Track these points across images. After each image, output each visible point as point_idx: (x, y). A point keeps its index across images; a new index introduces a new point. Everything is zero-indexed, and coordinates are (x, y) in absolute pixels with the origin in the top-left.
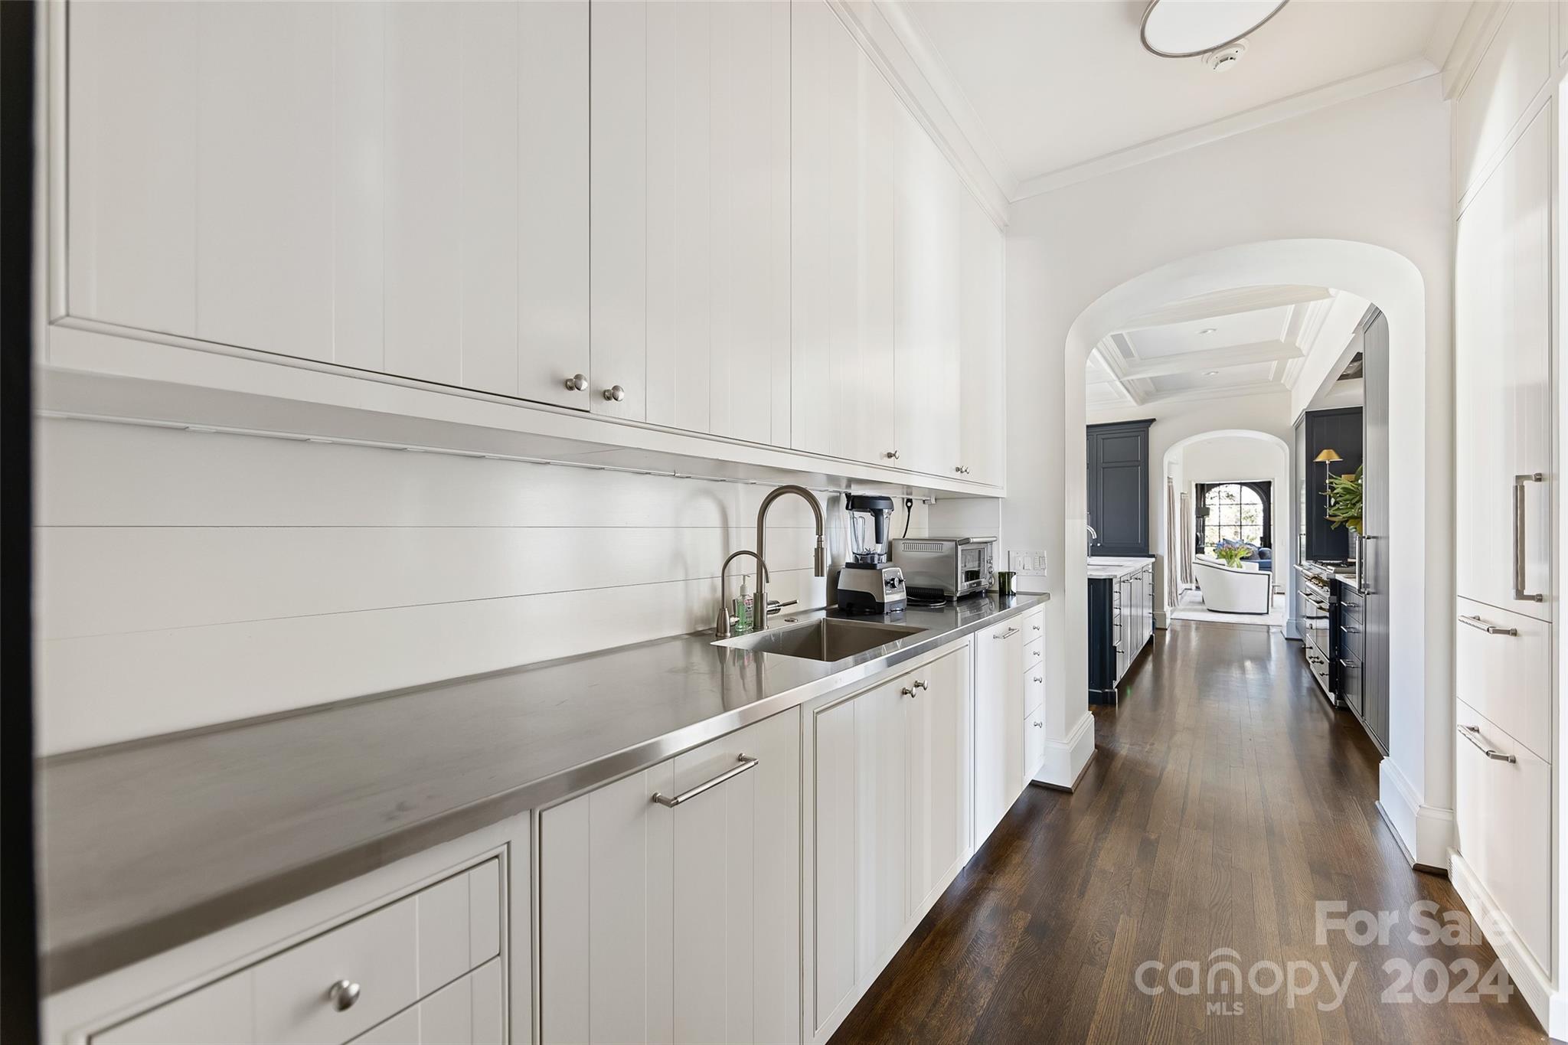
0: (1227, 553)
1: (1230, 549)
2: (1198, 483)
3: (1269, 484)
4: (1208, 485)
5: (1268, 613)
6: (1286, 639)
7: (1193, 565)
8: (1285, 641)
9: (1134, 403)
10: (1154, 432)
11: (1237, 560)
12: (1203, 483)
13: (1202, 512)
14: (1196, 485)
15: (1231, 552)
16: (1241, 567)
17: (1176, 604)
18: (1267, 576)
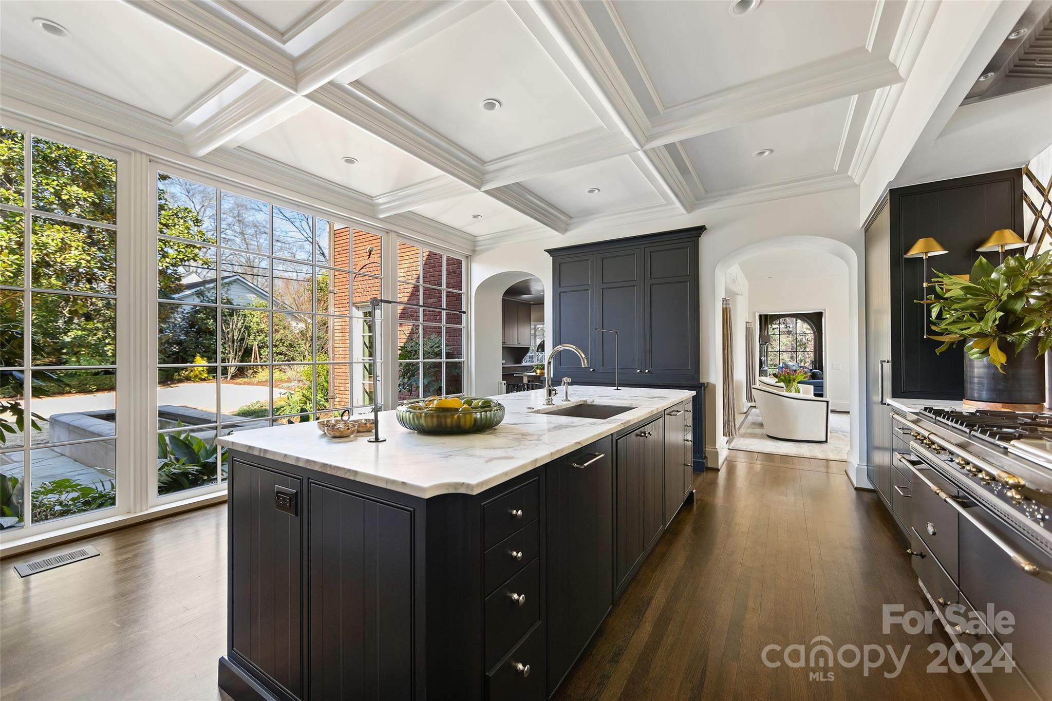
0: (785, 377)
1: (788, 373)
2: (761, 313)
3: (820, 315)
4: (770, 315)
5: (826, 441)
6: (856, 489)
7: (752, 390)
8: (854, 492)
9: (682, 210)
10: (705, 242)
11: (795, 384)
12: (766, 314)
13: (765, 340)
14: (760, 316)
15: (789, 377)
16: (799, 392)
17: (734, 434)
18: (826, 403)
